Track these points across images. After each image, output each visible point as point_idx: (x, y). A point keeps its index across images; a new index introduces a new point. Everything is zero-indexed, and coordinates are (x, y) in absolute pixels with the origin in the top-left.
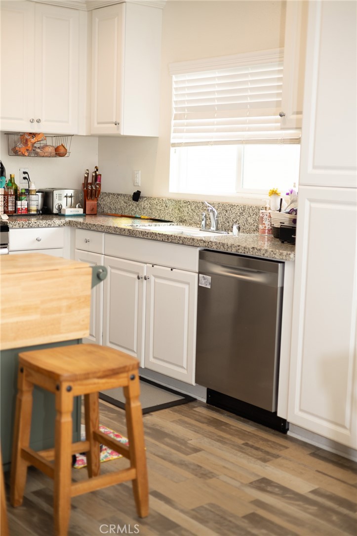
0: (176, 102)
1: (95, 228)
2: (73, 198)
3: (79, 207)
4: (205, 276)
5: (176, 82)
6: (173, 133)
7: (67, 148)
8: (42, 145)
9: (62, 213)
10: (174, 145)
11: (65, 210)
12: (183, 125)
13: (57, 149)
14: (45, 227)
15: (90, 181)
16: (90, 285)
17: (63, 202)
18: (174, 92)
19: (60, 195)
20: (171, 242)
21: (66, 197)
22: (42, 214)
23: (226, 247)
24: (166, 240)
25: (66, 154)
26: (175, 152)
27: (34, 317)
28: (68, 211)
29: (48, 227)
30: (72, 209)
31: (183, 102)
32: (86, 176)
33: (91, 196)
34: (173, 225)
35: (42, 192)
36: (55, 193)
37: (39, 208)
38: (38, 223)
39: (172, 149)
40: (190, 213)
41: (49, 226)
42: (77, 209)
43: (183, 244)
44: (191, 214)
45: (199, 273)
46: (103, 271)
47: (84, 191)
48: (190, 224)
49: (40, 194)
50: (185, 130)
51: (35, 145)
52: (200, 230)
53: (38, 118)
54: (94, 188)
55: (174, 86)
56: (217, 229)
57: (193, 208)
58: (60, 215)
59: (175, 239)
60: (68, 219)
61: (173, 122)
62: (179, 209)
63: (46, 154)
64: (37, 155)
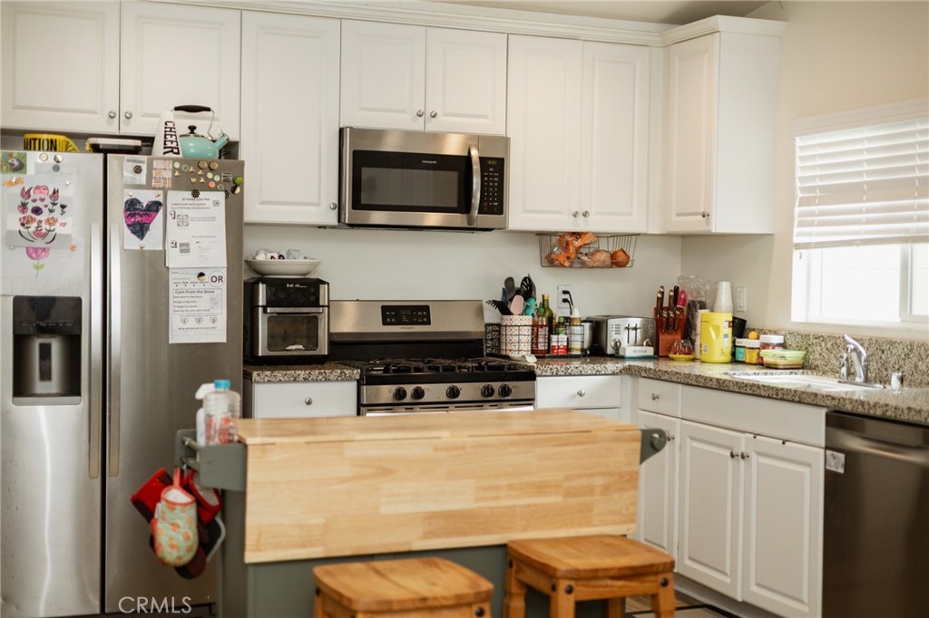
0: (801, 179)
1: (666, 377)
2: (638, 331)
3: (648, 345)
4: (835, 453)
5: (802, 148)
6: (798, 226)
7: (630, 254)
8: (592, 250)
9: (621, 353)
10: (798, 246)
11: (624, 349)
12: (812, 214)
13: (613, 256)
14: (592, 375)
15: (666, 304)
16: (637, 457)
17: (623, 337)
18: (799, 163)
19: (618, 326)
20: (782, 399)
21: (628, 328)
22: (589, 356)
23: (866, 407)
24: (775, 396)
25: (628, 262)
26: (800, 258)
27: (554, 499)
28: (629, 351)
29: (596, 375)
30: (638, 348)
31: (813, 178)
32: (659, 296)
33: (667, 328)
34: (796, 373)
35: (590, 322)
36: (611, 322)
37: (586, 346)
38: (581, 369)
39: (796, 253)
40: (824, 354)
41: (598, 374)
42: (645, 348)
43: (800, 402)
44: (826, 356)
45: (827, 448)
46: (660, 436)
47: (657, 320)
48: (824, 373)
49: (587, 325)
50: (816, 223)
51: (582, 250)
52: (840, 382)
53: (584, 210)
54: (672, 315)
55: (799, 153)
56: (867, 380)
57: (829, 345)
58: (617, 356)
59: (788, 395)
60: (627, 363)
61: (797, 210)
62: (807, 348)
63: (597, 264)
64: (583, 265)
